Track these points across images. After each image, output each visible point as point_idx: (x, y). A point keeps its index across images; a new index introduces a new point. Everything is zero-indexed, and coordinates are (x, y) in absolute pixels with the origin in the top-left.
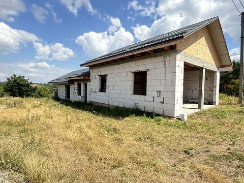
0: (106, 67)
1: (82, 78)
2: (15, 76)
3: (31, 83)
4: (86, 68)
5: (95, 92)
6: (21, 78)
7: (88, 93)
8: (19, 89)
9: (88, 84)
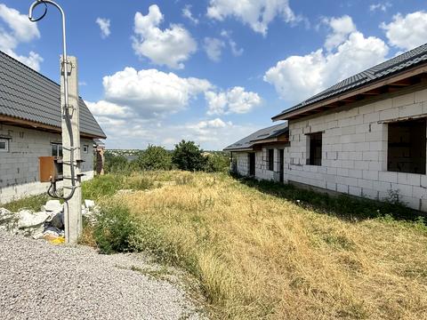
0: (322, 118)
1: (276, 140)
2: (184, 142)
3: (202, 151)
4: (282, 123)
5: (299, 165)
6: (190, 145)
7: (285, 166)
8: (189, 159)
9: (286, 149)
